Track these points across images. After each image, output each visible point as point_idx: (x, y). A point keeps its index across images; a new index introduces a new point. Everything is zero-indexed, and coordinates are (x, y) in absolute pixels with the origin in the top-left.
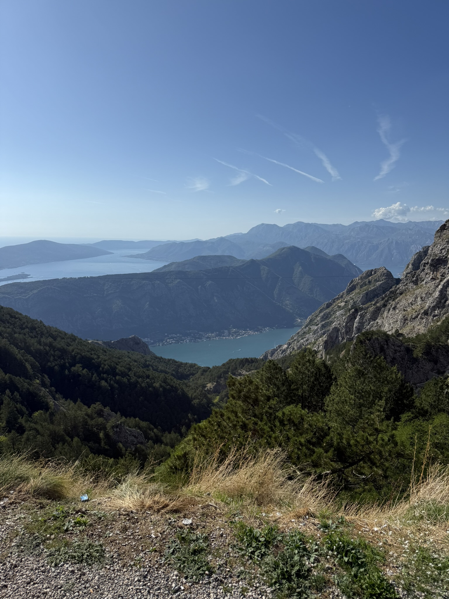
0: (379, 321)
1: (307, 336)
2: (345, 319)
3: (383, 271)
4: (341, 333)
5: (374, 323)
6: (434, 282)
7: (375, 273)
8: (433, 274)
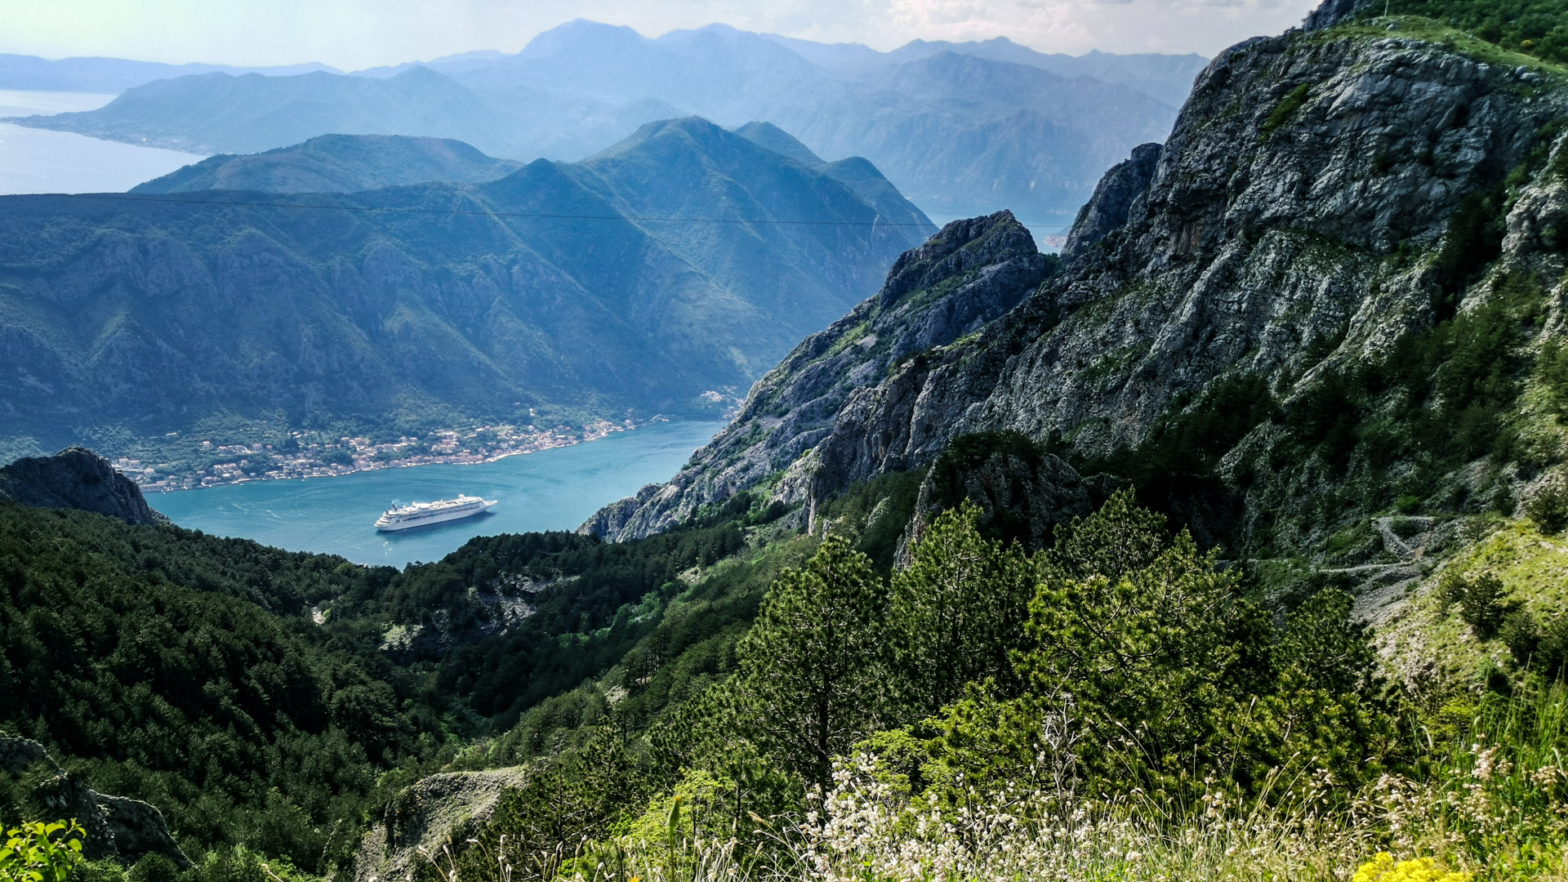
0: (998, 400)
1: (747, 453)
2: (884, 393)
3: (1005, 229)
4: (869, 441)
5: (980, 408)
6: (1177, 271)
7: (979, 233)
8: (1177, 241)
